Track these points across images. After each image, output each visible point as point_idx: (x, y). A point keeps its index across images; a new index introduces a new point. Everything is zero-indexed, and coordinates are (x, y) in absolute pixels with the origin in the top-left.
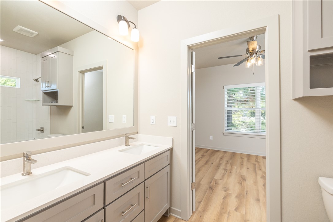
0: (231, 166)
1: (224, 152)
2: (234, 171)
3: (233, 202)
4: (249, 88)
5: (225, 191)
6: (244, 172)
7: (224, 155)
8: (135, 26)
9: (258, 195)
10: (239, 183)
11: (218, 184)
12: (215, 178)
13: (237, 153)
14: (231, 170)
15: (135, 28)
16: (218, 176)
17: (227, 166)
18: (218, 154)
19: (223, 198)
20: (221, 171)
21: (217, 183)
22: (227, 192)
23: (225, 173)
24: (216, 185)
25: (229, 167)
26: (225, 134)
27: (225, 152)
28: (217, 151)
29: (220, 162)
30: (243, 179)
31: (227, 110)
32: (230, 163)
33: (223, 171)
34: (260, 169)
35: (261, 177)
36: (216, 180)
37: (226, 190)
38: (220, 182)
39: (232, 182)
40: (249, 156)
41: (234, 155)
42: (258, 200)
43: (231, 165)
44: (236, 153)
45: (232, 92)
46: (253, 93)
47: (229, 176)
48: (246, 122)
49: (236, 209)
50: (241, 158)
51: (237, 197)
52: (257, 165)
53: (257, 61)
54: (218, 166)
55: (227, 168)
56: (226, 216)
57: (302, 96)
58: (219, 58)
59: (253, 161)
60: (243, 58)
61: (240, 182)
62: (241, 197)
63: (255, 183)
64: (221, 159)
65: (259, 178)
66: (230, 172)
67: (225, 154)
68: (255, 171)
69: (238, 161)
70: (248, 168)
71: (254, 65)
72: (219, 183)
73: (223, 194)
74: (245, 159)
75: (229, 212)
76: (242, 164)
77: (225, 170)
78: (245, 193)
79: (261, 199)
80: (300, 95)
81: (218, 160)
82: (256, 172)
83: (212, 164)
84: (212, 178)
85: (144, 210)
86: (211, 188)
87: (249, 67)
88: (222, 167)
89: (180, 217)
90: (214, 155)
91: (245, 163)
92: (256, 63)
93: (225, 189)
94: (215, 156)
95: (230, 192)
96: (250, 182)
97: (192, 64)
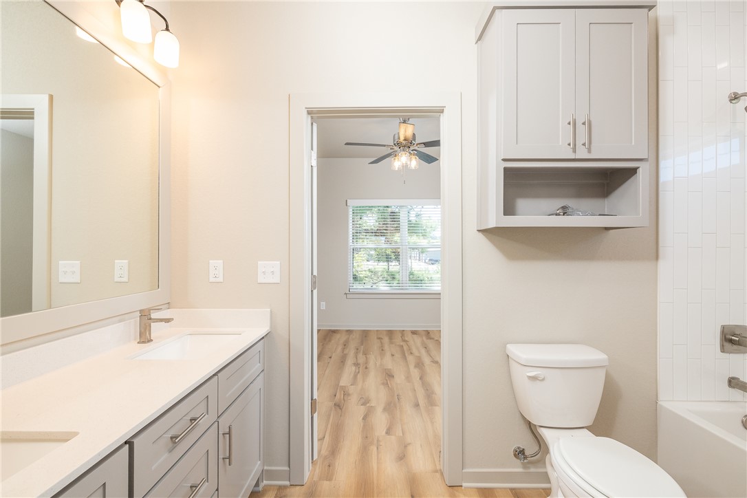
0: (364, 356)
1: (347, 331)
2: (371, 364)
3: (380, 420)
4: (388, 207)
5: (364, 404)
6: (388, 362)
7: (348, 338)
8: (167, 26)
9: (416, 398)
10: (383, 384)
11: (349, 395)
12: (342, 383)
13: (370, 331)
14: (366, 363)
15: (167, 29)
16: (345, 380)
17: (358, 358)
18: (338, 336)
19: (363, 419)
20: (349, 369)
21: (346, 394)
22: (368, 405)
23: (357, 371)
24: (345, 398)
25: (361, 359)
26: (349, 296)
27: (349, 332)
28: (334, 332)
29: (345, 353)
30: (389, 375)
31: (352, 247)
32: (362, 351)
33: (354, 368)
34: (411, 353)
35: (415, 367)
36: (343, 388)
37: (365, 402)
38: (352, 389)
39: (373, 385)
40: (390, 333)
41: (365, 334)
42: (417, 405)
43: (365, 354)
44: (368, 330)
45: (360, 212)
46: (394, 216)
47: (365, 375)
48: (377, 270)
49: (388, 432)
50: (379, 338)
51: (385, 409)
52: (405, 348)
53: (411, 161)
54: (343, 360)
55: (358, 362)
56: (374, 448)
57: (495, 226)
58: (347, 144)
59: (398, 340)
60: (387, 151)
61: (385, 381)
62: (391, 407)
63: (408, 378)
64: (345, 345)
65: (412, 367)
66: (366, 368)
67: (351, 336)
68: (404, 357)
69: (375, 345)
70: (393, 355)
71: (405, 167)
72: (350, 392)
73: (362, 410)
74: (386, 340)
75: (378, 441)
76: (382, 350)
77: (357, 365)
78: (397, 400)
79: (422, 402)
80: (492, 224)
81: (340, 348)
82: (406, 359)
83: (330, 357)
84: (337, 385)
85: (217, 490)
86: (338, 406)
87: (397, 169)
88: (350, 361)
89: (287, 483)
90: (330, 341)
91: (386, 347)
92: (409, 163)
93: (363, 401)
94: (333, 341)
95: (372, 405)
96: (400, 378)
97: (312, 149)
